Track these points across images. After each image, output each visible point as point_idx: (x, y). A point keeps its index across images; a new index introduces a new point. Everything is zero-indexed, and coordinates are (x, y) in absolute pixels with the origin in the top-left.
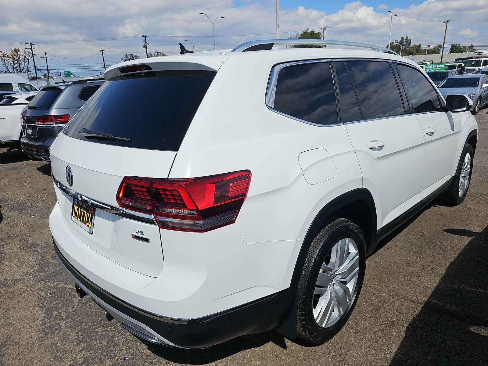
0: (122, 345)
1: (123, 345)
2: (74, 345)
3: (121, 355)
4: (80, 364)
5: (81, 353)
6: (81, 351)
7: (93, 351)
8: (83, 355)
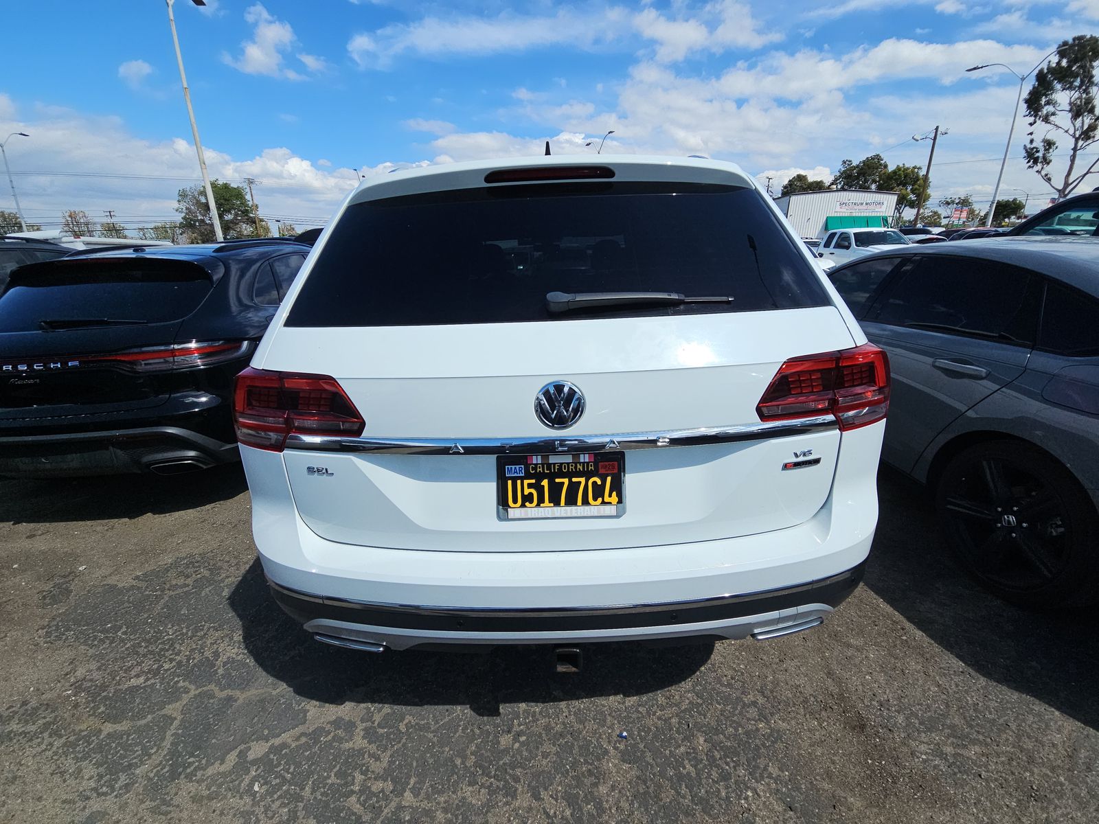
0: (585, 727)
1: (586, 724)
2: (507, 803)
3: (609, 738)
4: (572, 815)
5: (543, 799)
6: (537, 797)
7: (558, 777)
8: (553, 798)
